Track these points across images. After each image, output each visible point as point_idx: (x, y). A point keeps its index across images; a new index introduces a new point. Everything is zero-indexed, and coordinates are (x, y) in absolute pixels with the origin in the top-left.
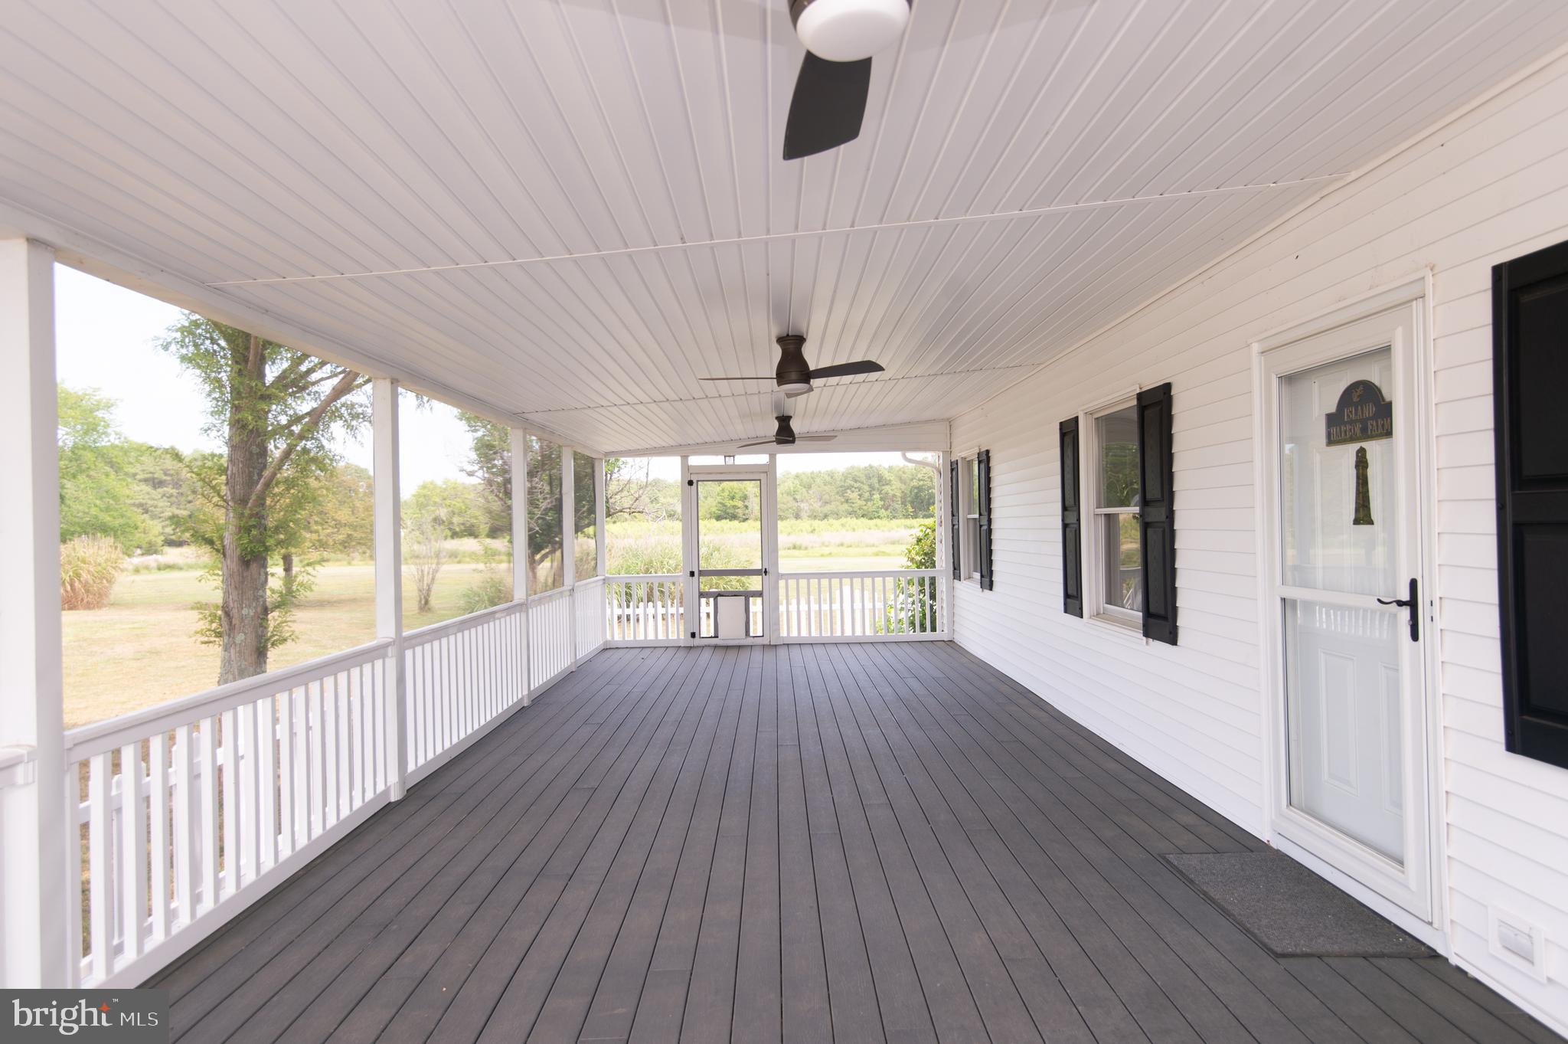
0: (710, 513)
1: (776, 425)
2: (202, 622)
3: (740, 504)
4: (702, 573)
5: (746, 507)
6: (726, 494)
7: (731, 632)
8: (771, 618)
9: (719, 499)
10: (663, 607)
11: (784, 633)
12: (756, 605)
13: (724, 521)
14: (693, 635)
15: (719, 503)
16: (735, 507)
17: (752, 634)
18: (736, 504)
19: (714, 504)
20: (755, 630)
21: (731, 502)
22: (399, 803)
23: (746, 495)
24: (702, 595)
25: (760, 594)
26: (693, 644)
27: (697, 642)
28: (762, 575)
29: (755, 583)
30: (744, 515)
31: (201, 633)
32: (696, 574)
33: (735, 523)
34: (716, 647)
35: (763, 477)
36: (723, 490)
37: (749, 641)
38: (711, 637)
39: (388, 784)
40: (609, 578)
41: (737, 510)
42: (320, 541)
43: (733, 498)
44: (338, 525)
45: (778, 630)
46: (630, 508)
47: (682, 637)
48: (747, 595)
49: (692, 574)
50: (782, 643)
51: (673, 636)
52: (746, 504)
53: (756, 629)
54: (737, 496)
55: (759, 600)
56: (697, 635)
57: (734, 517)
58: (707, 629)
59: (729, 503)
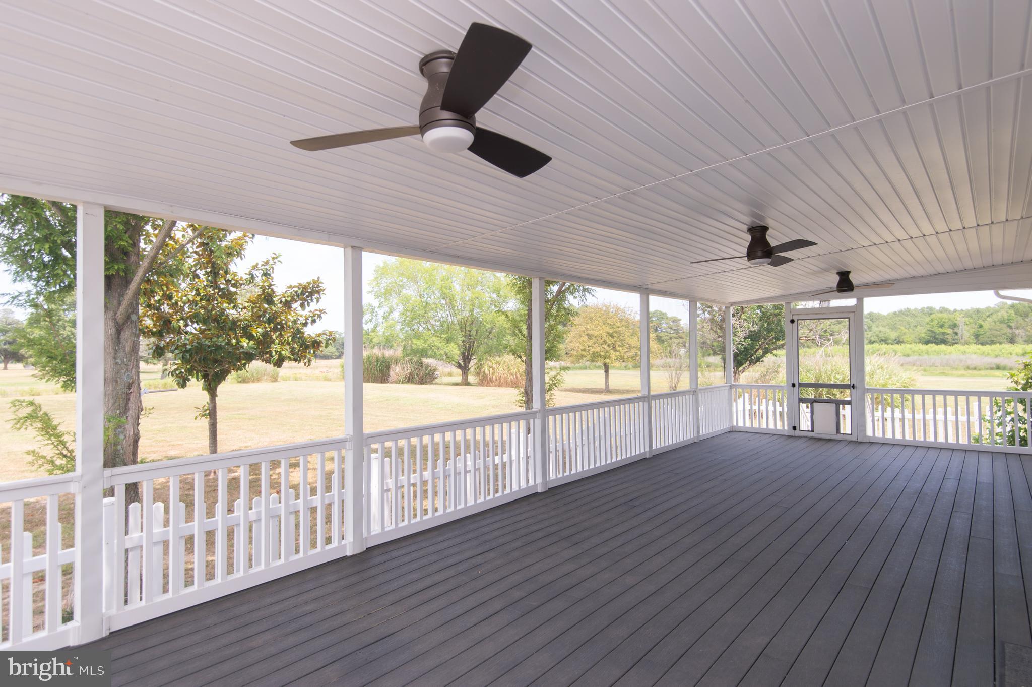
0: (920, 339)
1: (837, 278)
2: (519, 396)
3: (949, 331)
4: (801, 385)
5: (956, 334)
6: (935, 323)
7: (825, 428)
8: (859, 421)
9: (928, 327)
10: (780, 406)
11: (869, 433)
12: (846, 411)
13: (930, 345)
14: (794, 428)
15: (929, 330)
16: (944, 333)
17: (842, 432)
18: (945, 331)
19: (924, 331)
20: (844, 428)
21: (940, 329)
22: (541, 493)
23: (955, 324)
24: (801, 400)
25: (849, 403)
26: (794, 434)
27: (797, 433)
28: (850, 388)
29: (847, 395)
30: (954, 340)
31: (519, 401)
32: (797, 385)
33: (943, 347)
34: (812, 438)
35: (851, 315)
36: (932, 320)
37: (839, 437)
38: (809, 431)
39: (537, 483)
40: (734, 385)
41: (946, 336)
42: (621, 356)
43: (942, 326)
44: (630, 347)
45: (865, 430)
46: (806, 337)
47: (786, 428)
48: (838, 403)
49: (794, 385)
50: (868, 441)
51: (779, 426)
52: (956, 330)
53: (846, 428)
54: (946, 325)
55: (848, 407)
56: (797, 428)
57: (944, 342)
58: (805, 425)
59: (939, 330)
